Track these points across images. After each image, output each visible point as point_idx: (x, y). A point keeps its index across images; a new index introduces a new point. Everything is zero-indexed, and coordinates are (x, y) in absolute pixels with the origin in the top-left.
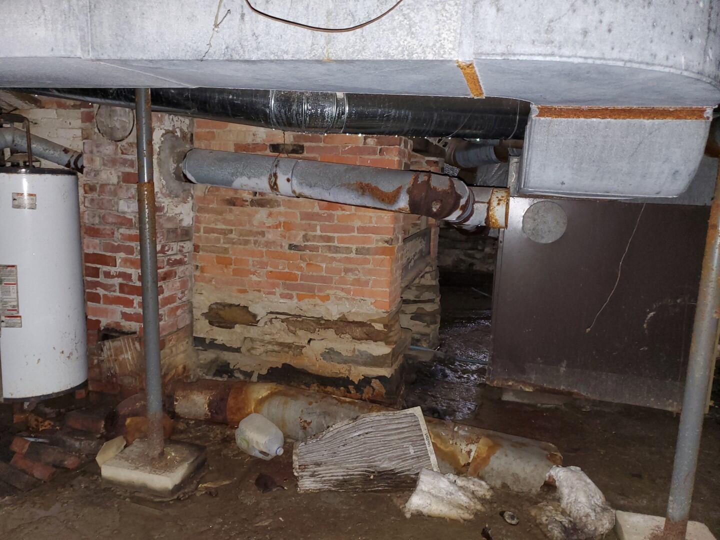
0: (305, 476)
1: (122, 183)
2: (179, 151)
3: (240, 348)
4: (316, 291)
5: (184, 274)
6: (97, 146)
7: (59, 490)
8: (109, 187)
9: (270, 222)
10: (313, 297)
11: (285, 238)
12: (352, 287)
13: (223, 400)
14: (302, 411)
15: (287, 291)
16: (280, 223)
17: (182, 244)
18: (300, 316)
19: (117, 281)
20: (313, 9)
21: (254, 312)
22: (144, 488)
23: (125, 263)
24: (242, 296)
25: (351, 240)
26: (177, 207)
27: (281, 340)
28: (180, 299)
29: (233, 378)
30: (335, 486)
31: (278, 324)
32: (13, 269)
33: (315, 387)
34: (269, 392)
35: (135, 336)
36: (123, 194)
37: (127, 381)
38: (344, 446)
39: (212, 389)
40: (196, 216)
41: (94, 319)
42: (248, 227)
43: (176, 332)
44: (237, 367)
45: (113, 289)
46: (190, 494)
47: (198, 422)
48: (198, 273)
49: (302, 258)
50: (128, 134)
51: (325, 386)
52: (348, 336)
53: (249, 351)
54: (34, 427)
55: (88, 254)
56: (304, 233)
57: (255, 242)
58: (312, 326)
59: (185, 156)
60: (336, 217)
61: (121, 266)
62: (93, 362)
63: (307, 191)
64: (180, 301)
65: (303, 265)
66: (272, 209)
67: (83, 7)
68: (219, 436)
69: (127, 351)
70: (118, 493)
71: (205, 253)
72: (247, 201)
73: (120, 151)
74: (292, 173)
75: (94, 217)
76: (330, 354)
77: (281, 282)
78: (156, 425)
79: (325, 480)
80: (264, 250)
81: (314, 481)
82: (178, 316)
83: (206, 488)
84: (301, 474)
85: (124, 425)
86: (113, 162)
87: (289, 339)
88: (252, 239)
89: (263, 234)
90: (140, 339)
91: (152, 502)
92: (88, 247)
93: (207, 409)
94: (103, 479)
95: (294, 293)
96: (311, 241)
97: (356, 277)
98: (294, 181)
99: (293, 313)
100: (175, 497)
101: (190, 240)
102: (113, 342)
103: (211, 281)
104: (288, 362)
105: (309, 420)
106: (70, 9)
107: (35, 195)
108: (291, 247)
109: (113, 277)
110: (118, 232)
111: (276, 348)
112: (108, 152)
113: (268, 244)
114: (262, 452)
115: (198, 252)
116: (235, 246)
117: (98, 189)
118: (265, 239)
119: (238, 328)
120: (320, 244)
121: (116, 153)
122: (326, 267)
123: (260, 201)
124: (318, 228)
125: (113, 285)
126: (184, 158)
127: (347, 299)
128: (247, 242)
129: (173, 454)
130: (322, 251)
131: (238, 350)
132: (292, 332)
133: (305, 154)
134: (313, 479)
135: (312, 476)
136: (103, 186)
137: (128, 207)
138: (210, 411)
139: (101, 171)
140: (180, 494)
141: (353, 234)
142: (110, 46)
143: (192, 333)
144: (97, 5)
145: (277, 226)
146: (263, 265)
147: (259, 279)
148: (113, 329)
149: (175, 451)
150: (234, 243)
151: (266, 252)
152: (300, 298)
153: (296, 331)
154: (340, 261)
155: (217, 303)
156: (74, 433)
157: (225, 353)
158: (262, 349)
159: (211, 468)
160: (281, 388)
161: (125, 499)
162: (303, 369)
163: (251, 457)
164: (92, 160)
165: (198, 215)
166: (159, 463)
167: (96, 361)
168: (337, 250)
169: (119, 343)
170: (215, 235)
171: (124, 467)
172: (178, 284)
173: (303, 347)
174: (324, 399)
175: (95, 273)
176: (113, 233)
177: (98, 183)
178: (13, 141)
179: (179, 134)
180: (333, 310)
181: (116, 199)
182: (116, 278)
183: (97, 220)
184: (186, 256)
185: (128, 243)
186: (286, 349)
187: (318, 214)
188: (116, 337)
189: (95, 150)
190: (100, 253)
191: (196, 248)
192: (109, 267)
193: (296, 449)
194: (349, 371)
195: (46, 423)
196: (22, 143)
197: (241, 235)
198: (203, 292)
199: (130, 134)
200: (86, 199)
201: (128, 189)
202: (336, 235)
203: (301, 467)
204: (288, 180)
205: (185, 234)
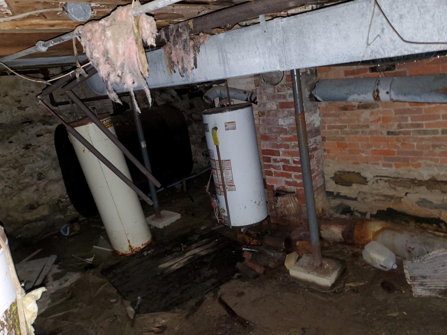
0: (416, 284)
1: (279, 109)
2: (310, 83)
3: (357, 198)
4: (410, 161)
5: (318, 155)
6: (264, 90)
7: (270, 280)
8: (272, 112)
9: (372, 118)
10: (408, 165)
11: (384, 127)
12: (440, 158)
13: (351, 231)
14: (407, 241)
15: (387, 162)
16: (380, 119)
17: (315, 138)
18: (398, 178)
19: (281, 164)
20: (438, 16)
21: (364, 176)
22: (313, 284)
23: (285, 154)
24: (356, 166)
25: (438, 125)
26: (311, 117)
27: (385, 193)
28: (317, 170)
29: (354, 216)
30: (440, 294)
31: (382, 183)
32: (229, 161)
33: (412, 224)
34: (381, 227)
35: (294, 194)
36: (280, 115)
37: (292, 218)
38: (443, 266)
39: (343, 224)
40: (322, 119)
41: (270, 184)
42: (357, 123)
43: (316, 190)
44: (356, 209)
45: (279, 168)
46: (341, 290)
47: (335, 243)
48: (325, 154)
49: (397, 140)
50: (280, 80)
51: (421, 223)
52: (437, 191)
53: (363, 199)
54: (249, 242)
55: (264, 150)
56: (398, 123)
57: (363, 132)
58: (408, 184)
59: (315, 86)
60: (423, 110)
61: (282, 156)
62: (272, 208)
63: (402, 98)
64: (317, 172)
65: (399, 144)
66: (373, 110)
67: (279, 43)
68: (350, 252)
69: (291, 203)
70: (300, 285)
71: (329, 142)
72: (355, 106)
73: (277, 90)
74: (390, 88)
75: (265, 129)
76: (423, 202)
77: (383, 157)
78: (317, 249)
79: (431, 289)
80: (369, 136)
81: (423, 289)
82: (317, 180)
83: (351, 287)
84: (412, 283)
85: (295, 246)
86: (274, 97)
87: (391, 193)
88: (360, 130)
89: (368, 126)
90: (297, 196)
91: (320, 292)
92: (264, 147)
93: (341, 236)
94: (291, 277)
95: (393, 163)
96: (404, 128)
97: (443, 150)
98: (392, 93)
99: (393, 176)
100: (333, 291)
101: (320, 134)
102: (282, 198)
103: (334, 158)
104: (391, 206)
105: (413, 247)
106: (272, 45)
107: (235, 122)
108: (388, 133)
109: (278, 162)
110: (279, 136)
111: (382, 198)
112: (270, 92)
113: (371, 132)
114: (382, 266)
115: (325, 141)
116: (349, 136)
117: (266, 113)
118: (369, 129)
119: (354, 186)
120: (411, 130)
121: (274, 92)
122: (416, 145)
123: (365, 106)
124: (409, 119)
125: (279, 166)
126: (315, 88)
127: (436, 166)
128: (356, 133)
129: (327, 265)
130: (413, 134)
131: (355, 199)
132: (392, 188)
133: (397, 70)
134: (422, 287)
135: (421, 285)
136: (269, 112)
137: (284, 122)
138: (343, 238)
139: (267, 103)
140: (336, 289)
141: (439, 120)
142: (296, 61)
143: (325, 189)
144: (287, 40)
145: (378, 121)
146: (369, 146)
147: (367, 156)
148: (281, 190)
149: (328, 263)
150: (348, 134)
151: (370, 137)
152: (397, 166)
153: (396, 188)
154: (429, 140)
155: (339, 171)
156: (269, 247)
157: (347, 200)
158: (372, 199)
159: (350, 274)
160: (389, 225)
161: (305, 289)
162: (403, 212)
163: (374, 267)
164: (261, 97)
165: (323, 118)
166: (320, 270)
167: (273, 207)
168: (425, 132)
169: (286, 198)
170: (335, 130)
171: (301, 271)
172: (315, 162)
173: (402, 198)
174: (423, 234)
175: (269, 160)
176: (277, 138)
177: (266, 110)
178: (220, 93)
179: (309, 72)
180: (425, 174)
181: (277, 118)
182: (280, 163)
183: (267, 131)
184: (318, 145)
185: (285, 143)
186: (389, 199)
187: (408, 109)
188: (283, 195)
189: (263, 91)
190: (270, 149)
191: (324, 139)
192: (276, 157)
193: (405, 265)
194: (440, 214)
195: (254, 241)
196: (225, 93)
197: (352, 128)
198: (330, 165)
199: (282, 80)
200: (260, 120)
201: (283, 112)
202: (424, 122)
203: (411, 278)
204: (387, 93)
205: (317, 131)
